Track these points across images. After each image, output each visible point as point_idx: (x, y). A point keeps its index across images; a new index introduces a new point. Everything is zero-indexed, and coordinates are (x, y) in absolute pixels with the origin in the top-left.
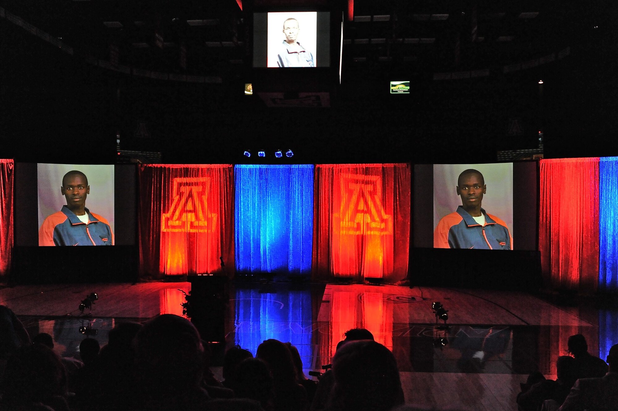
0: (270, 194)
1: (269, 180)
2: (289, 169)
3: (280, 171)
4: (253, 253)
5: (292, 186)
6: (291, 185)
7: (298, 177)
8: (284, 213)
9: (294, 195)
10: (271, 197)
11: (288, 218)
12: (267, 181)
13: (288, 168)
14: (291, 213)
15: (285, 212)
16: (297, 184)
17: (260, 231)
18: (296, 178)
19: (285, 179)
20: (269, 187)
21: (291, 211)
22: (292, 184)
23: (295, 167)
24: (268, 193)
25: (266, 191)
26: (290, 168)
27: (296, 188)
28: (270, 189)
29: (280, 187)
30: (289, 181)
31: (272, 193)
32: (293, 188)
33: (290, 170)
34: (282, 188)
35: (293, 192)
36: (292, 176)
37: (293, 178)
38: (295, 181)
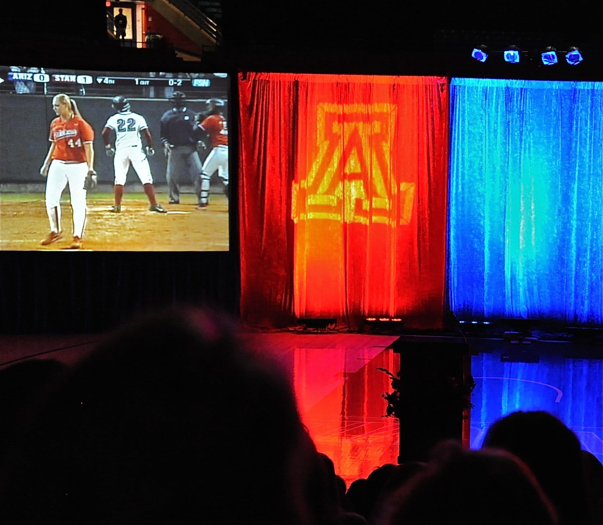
0: (529, 145)
1: (526, 114)
2: (571, 91)
3: (552, 94)
4: (488, 273)
5: (577, 129)
6: (575, 126)
7: (591, 110)
8: (557, 188)
9: (582, 150)
10: (529, 153)
11: (566, 200)
12: (523, 116)
13: (570, 88)
14: (573, 188)
15: (560, 186)
16: (589, 124)
17: (505, 228)
18: (587, 111)
19: (562, 113)
20: (527, 130)
21: (574, 184)
22: (577, 124)
23: (586, 88)
24: (525, 144)
25: (521, 140)
26: (575, 89)
27: (586, 134)
28: (529, 134)
29: (552, 130)
30: (571, 118)
31: (535, 143)
32: (581, 135)
33: (575, 93)
34: (554, 133)
35: (581, 143)
36: (578, 107)
37: (581, 110)
38: (584, 117)
